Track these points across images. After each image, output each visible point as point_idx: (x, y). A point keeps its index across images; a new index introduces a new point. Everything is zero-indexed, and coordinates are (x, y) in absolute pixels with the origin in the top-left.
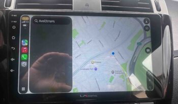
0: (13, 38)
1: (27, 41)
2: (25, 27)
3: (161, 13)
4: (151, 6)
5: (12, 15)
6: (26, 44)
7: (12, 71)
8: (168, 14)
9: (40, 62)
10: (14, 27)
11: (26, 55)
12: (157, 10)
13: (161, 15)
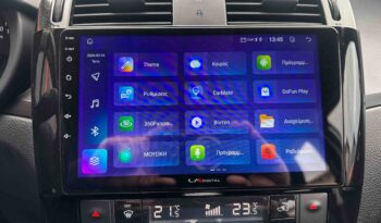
0: (69, 78)
3: (339, 23)
5: (67, 38)
7: (66, 136)
8: (355, 28)
12: (334, 18)
13: (339, 28)
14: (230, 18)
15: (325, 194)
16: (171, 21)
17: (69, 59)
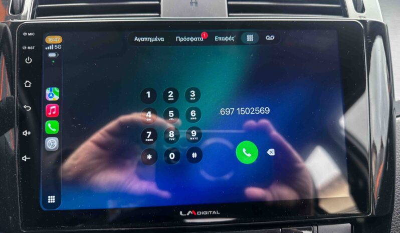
0: (28, 84)
1: (57, 91)
2: (53, 58)
3: (364, 16)
5: (25, 34)
6: (56, 98)
7: (25, 158)
8: (382, 21)
9: (111, 133)
13: (364, 22)
14: (232, 9)
16: (159, 12)
17: (29, 60)
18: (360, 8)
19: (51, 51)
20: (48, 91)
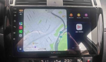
0: (15, 21)
1: (22, 23)
2: (21, 15)
3: (97, 6)
4: (91, 2)
5: (14, 9)
6: (22, 25)
7: (14, 39)
10: (15, 15)
11: (22, 31)
12: (95, 5)
13: (97, 8)
15: (92, 57)
16: (46, 5)
18: (96, 4)
19: (21, 13)
20: (20, 23)
